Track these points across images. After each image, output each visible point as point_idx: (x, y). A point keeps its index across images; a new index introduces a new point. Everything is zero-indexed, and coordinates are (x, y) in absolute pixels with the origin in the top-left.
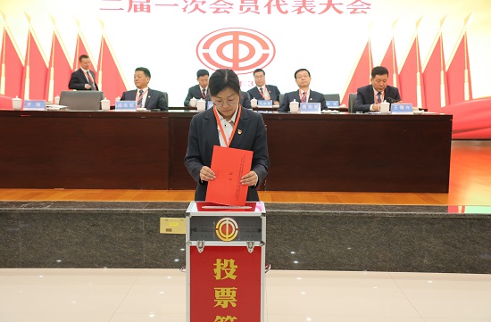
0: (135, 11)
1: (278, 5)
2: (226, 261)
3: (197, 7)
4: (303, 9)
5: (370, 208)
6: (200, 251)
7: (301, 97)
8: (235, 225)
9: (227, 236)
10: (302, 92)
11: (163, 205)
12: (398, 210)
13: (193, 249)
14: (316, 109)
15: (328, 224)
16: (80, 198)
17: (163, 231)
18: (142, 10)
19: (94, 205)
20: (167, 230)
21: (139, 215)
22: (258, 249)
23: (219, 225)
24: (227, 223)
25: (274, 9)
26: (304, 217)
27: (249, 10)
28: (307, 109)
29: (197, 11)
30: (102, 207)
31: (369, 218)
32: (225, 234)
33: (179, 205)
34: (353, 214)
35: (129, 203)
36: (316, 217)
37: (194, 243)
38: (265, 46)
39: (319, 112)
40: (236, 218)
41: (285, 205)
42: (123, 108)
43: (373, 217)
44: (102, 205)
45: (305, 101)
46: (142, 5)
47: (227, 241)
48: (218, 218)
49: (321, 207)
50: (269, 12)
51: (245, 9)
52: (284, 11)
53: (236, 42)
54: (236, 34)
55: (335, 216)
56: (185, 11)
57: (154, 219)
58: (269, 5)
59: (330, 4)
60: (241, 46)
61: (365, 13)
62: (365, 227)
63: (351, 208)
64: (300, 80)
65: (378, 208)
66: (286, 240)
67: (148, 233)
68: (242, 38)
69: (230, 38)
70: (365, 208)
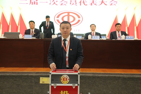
0: (32, 4)
1: (84, 2)
2: (65, 92)
3: (54, 3)
4: (93, 4)
5: (118, 74)
6: (55, 87)
7: (92, 34)
8: (68, 78)
9: (65, 82)
10: (93, 32)
11: (41, 73)
12: (129, 75)
13: (52, 87)
14: (98, 38)
15: (103, 80)
16: (10, 71)
17: (41, 82)
18: (35, 4)
19: (15, 73)
20: (43, 82)
21: (32, 76)
22: (77, 87)
23: (62, 78)
24: (65, 77)
25: (82, 3)
26: (94, 77)
27: (73, 4)
28: (95, 38)
29: (55, 4)
30: (18, 74)
31: (118, 78)
32: (64, 81)
33: (47, 73)
34: (112, 76)
35: (28, 72)
36: (98, 77)
37: (53, 85)
38: (79, 17)
39: (99, 39)
40: (68, 75)
41: (86, 73)
42: (27, 37)
43: (119, 78)
44: (18, 73)
45: (94, 35)
46: (35, 2)
47: (65, 84)
48: (62, 75)
49: (100, 74)
50: (81, 5)
51: (72, 4)
52: (86, 4)
53: (68, 16)
54: (68, 13)
55: (105, 77)
56: (50, 4)
57: (38, 78)
58: (80, 2)
59: (102, 2)
60: (70, 17)
61: (115, 5)
62: (117, 81)
63: (111, 74)
64: (92, 28)
65: (121, 74)
66: (87, 86)
67: (35, 83)
68: (70, 14)
69: (67, 14)
70: (117, 74)
